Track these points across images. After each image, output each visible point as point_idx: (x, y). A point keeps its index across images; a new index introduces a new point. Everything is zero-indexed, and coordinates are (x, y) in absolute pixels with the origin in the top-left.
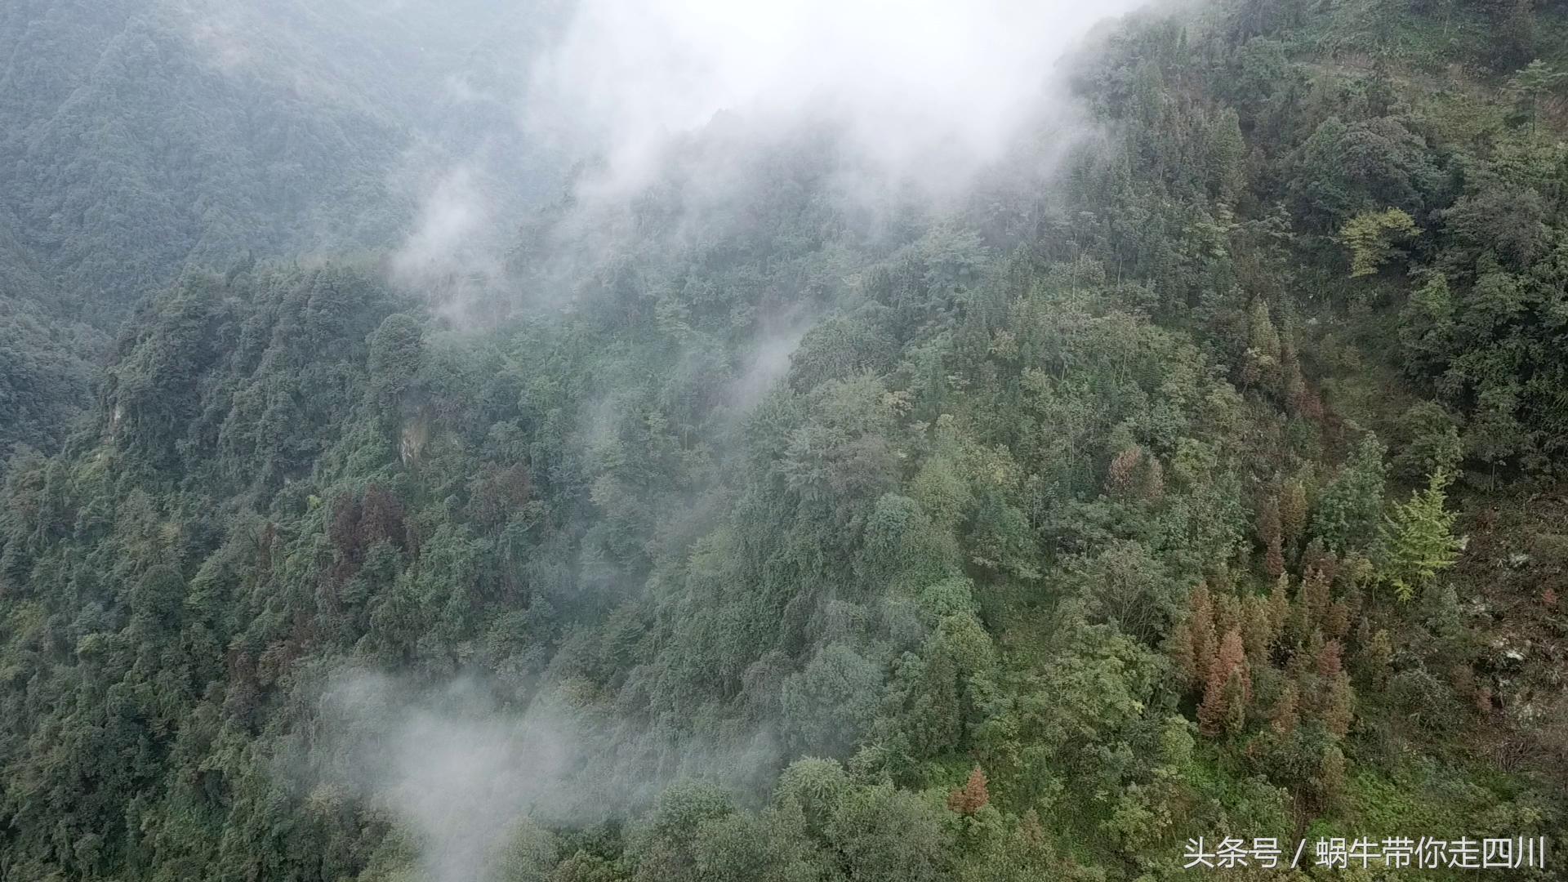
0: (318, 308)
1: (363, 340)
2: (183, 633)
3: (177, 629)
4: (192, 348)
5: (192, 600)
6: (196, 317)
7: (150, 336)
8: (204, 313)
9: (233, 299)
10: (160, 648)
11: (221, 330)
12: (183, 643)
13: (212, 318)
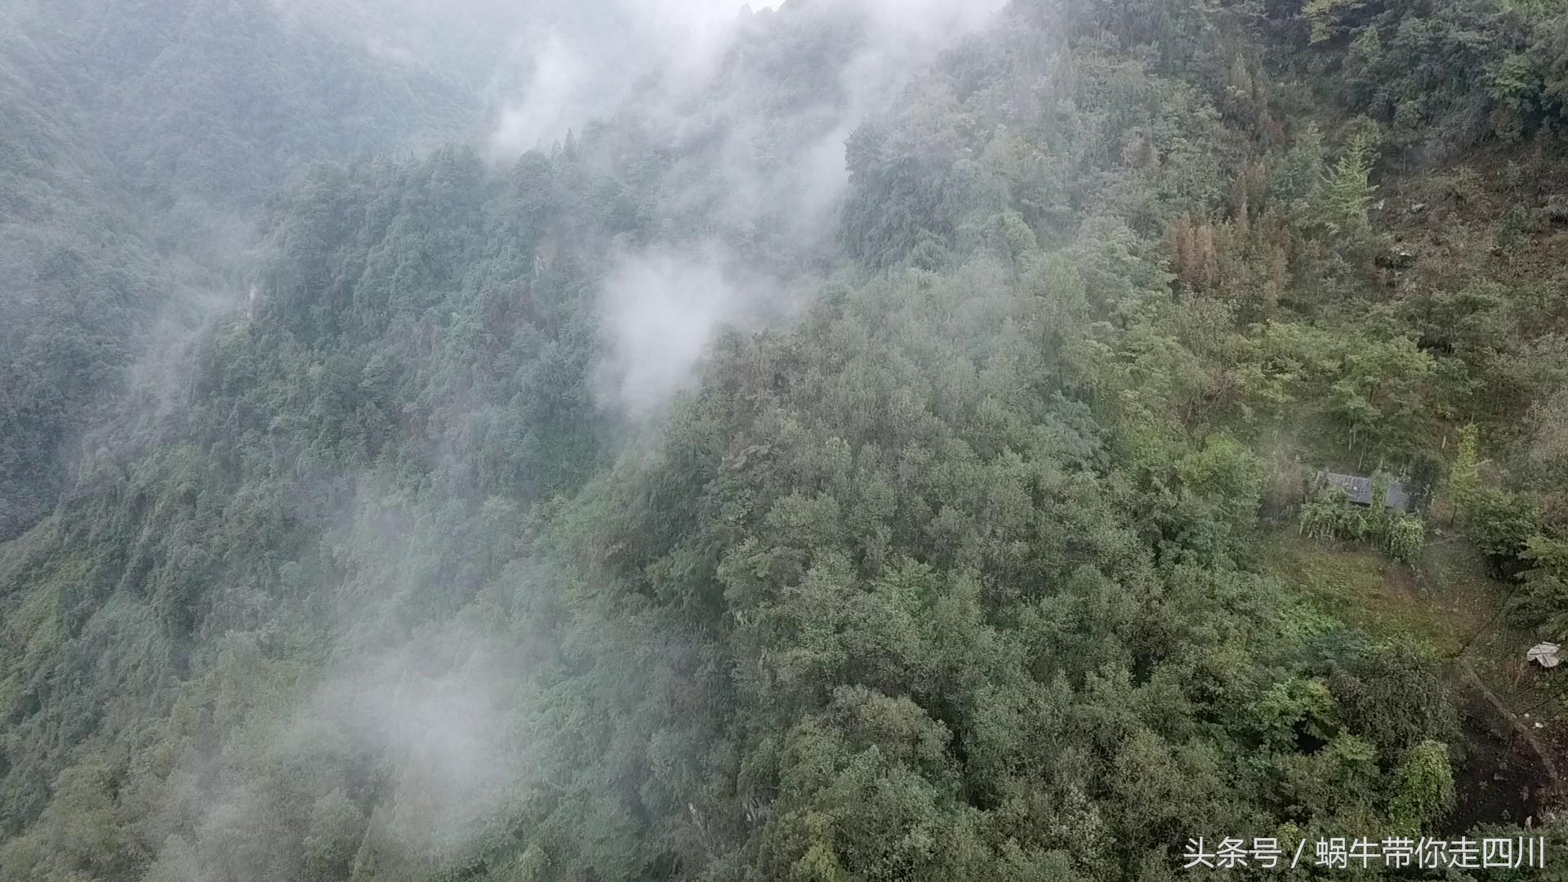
0: (441, 181)
1: (479, 210)
2: (358, 410)
3: (354, 409)
4: (323, 228)
5: (366, 383)
6: (324, 201)
7: (283, 220)
8: (333, 199)
9: (357, 186)
10: (340, 422)
11: (348, 212)
12: (359, 418)
13: (339, 202)
